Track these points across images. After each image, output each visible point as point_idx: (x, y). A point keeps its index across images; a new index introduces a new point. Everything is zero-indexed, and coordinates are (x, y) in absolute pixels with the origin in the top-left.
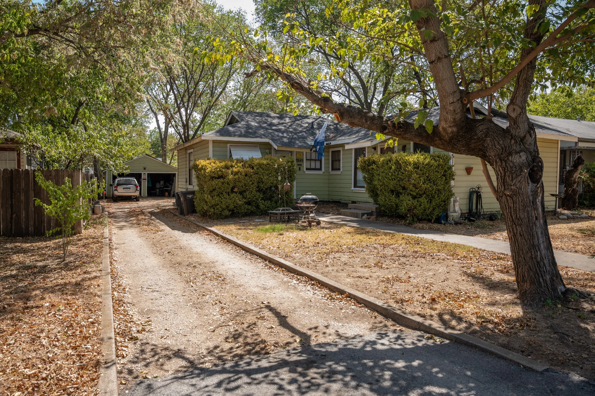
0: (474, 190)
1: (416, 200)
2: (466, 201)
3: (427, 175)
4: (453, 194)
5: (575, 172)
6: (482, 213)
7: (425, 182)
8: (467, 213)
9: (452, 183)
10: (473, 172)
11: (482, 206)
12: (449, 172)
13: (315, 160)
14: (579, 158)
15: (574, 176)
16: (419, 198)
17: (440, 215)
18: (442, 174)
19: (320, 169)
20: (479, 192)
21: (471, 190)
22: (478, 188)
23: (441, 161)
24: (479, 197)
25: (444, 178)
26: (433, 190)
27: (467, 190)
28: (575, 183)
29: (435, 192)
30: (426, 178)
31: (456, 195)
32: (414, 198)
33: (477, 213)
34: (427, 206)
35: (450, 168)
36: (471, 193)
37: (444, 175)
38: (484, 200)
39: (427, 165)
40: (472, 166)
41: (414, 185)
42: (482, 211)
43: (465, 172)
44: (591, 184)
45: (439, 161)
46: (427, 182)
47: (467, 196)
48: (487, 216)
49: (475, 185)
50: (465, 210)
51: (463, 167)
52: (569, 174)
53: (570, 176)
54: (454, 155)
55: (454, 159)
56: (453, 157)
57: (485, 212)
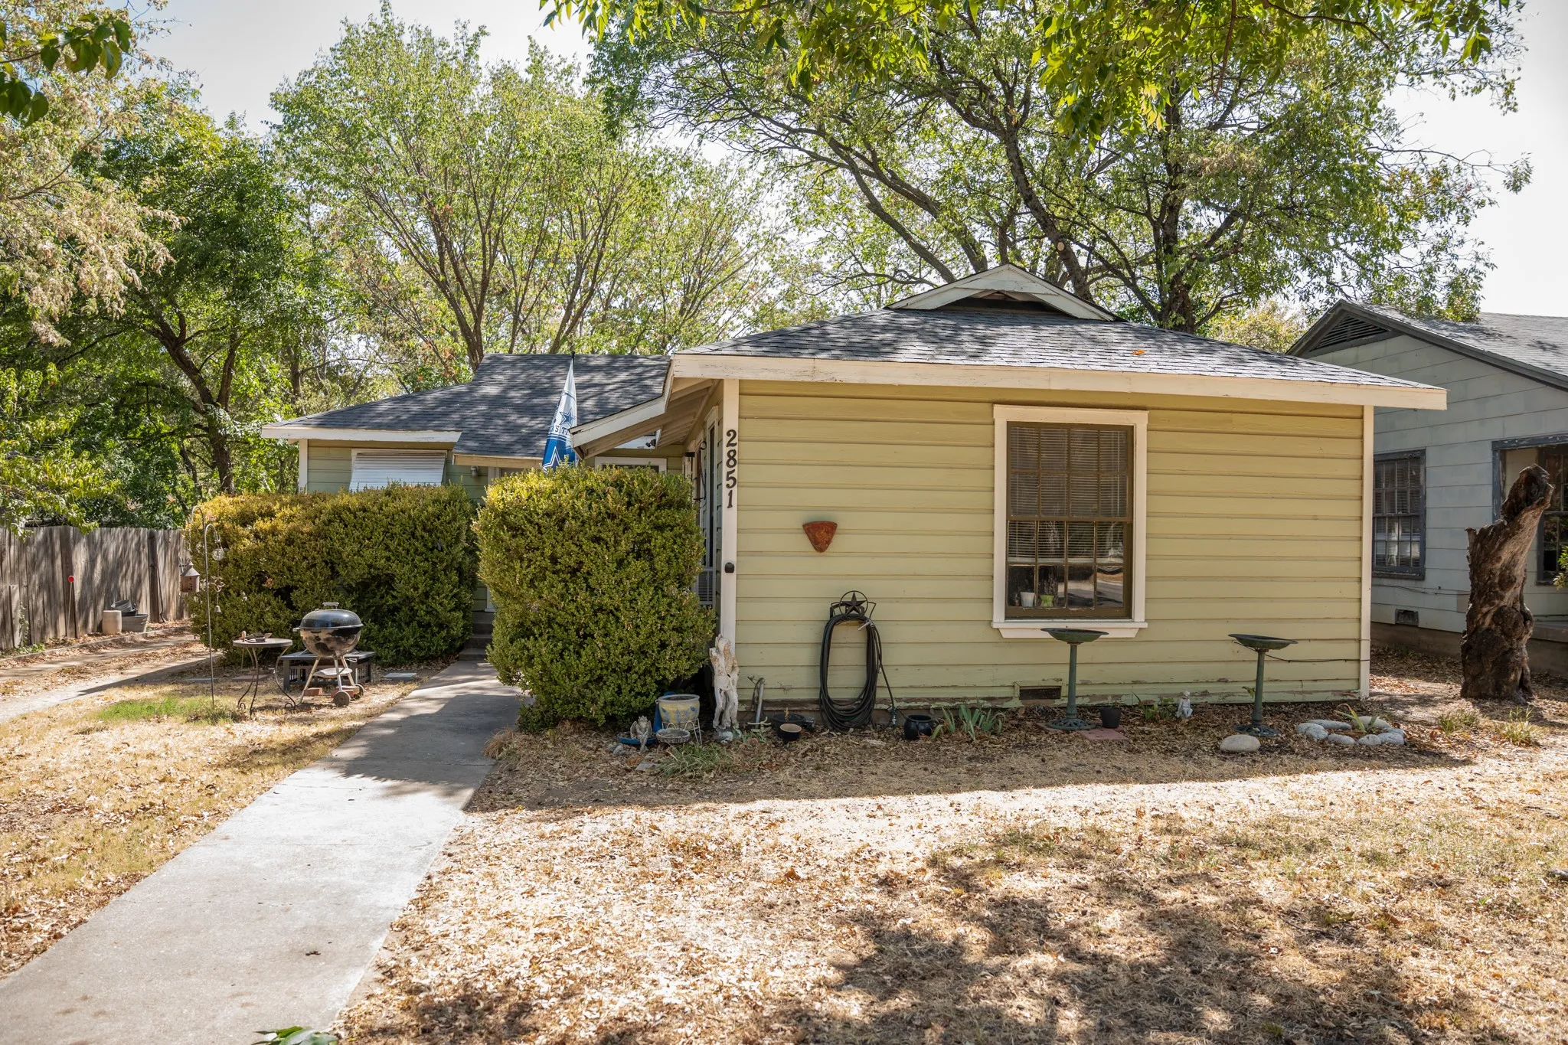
9: (729, 583)
10: (838, 542)
14: (1531, 479)
20: (863, 621)
21: (838, 611)
22: (852, 605)
27: (819, 611)
36: (835, 623)
38: (890, 657)
40: (829, 517)
43: (804, 543)
51: (797, 520)
52: (1482, 547)
53: (1487, 555)
54: (735, 475)
55: (735, 490)
56: (731, 482)
57: (899, 700)
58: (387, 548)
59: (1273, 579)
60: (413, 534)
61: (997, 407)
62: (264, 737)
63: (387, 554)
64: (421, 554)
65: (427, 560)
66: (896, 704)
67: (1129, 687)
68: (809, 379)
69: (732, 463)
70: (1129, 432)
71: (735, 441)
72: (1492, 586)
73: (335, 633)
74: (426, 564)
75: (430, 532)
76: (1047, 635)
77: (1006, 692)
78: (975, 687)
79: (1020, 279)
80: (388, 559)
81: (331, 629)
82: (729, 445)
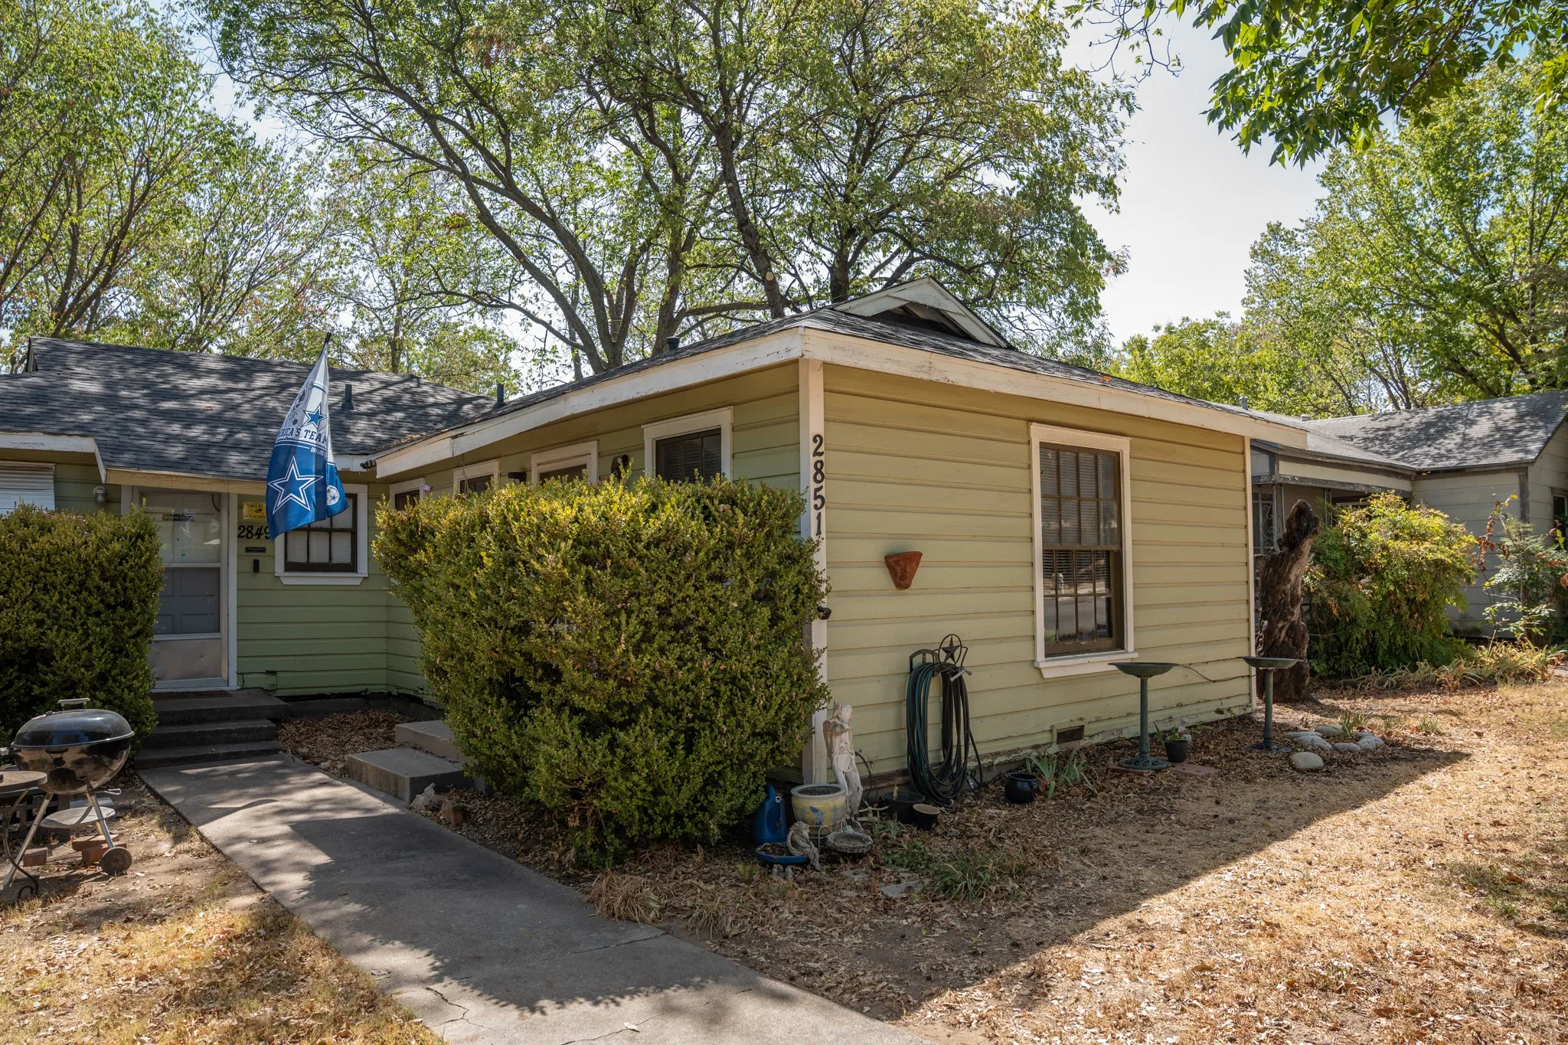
0: (929, 658)
1: (601, 744)
2: (892, 718)
3: (660, 598)
4: (822, 693)
5: (1295, 560)
6: (972, 765)
7: (647, 638)
8: (903, 773)
9: (820, 633)
10: (922, 576)
11: (968, 735)
12: (791, 577)
13: (308, 529)
14: (1301, 512)
15: (1292, 577)
16: (624, 726)
17: (751, 807)
18: (752, 587)
19: (351, 567)
20: (955, 670)
21: (917, 661)
22: (950, 652)
23: (741, 519)
24: (955, 692)
25: (766, 612)
26: (700, 677)
27: (899, 662)
28: (1294, 601)
29: (717, 693)
30: (653, 615)
31: (836, 693)
32: (592, 727)
33: (947, 765)
34: (673, 770)
35: (798, 557)
36: (917, 676)
37: (764, 597)
38: (977, 705)
39: (657, 543)
40: (915, 546)
41: (584, 661)
42: (971, 753)
43: (881, 578)
44: (1332, 602)
45: (731, 522)
46: (662, 638)
47: (897, 691)
48: (995, 772)
49: (933, 635)
50: (890, 756)
51: (875, 551)
52: (1275, 571)
53: (1280, 578)
54: (822, 493)
55: (823, 511)
56: (819, 502)
57: (986, 756)
58: (37, 607)
59: (1204, 603)
60: (82, 585)
61: (1034, 427)
62: (211, 943)
63: (40, 616)
64: (98, 614)
65: (105, 623)
66: (984, 762)
67: (1123, 720)
68: (925, 377)
69: (819, 477)
70: (1116, 457)
71: (821, 449)
72: (1285, 604)
73: (91, 750)
74: (106, 630)
75: (112, 581)
76: (1114, 668)
77: (1044, 738)
78: (1024, 735)
79: (935, 293)
80: (40, 623)
81: (85, 744)
82: (816, 454)
